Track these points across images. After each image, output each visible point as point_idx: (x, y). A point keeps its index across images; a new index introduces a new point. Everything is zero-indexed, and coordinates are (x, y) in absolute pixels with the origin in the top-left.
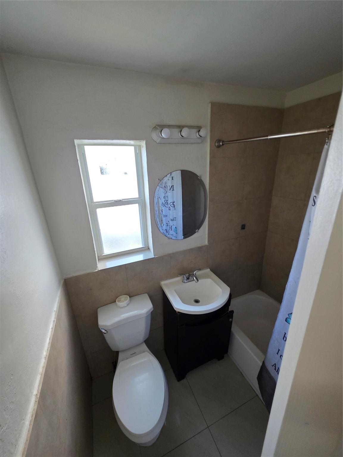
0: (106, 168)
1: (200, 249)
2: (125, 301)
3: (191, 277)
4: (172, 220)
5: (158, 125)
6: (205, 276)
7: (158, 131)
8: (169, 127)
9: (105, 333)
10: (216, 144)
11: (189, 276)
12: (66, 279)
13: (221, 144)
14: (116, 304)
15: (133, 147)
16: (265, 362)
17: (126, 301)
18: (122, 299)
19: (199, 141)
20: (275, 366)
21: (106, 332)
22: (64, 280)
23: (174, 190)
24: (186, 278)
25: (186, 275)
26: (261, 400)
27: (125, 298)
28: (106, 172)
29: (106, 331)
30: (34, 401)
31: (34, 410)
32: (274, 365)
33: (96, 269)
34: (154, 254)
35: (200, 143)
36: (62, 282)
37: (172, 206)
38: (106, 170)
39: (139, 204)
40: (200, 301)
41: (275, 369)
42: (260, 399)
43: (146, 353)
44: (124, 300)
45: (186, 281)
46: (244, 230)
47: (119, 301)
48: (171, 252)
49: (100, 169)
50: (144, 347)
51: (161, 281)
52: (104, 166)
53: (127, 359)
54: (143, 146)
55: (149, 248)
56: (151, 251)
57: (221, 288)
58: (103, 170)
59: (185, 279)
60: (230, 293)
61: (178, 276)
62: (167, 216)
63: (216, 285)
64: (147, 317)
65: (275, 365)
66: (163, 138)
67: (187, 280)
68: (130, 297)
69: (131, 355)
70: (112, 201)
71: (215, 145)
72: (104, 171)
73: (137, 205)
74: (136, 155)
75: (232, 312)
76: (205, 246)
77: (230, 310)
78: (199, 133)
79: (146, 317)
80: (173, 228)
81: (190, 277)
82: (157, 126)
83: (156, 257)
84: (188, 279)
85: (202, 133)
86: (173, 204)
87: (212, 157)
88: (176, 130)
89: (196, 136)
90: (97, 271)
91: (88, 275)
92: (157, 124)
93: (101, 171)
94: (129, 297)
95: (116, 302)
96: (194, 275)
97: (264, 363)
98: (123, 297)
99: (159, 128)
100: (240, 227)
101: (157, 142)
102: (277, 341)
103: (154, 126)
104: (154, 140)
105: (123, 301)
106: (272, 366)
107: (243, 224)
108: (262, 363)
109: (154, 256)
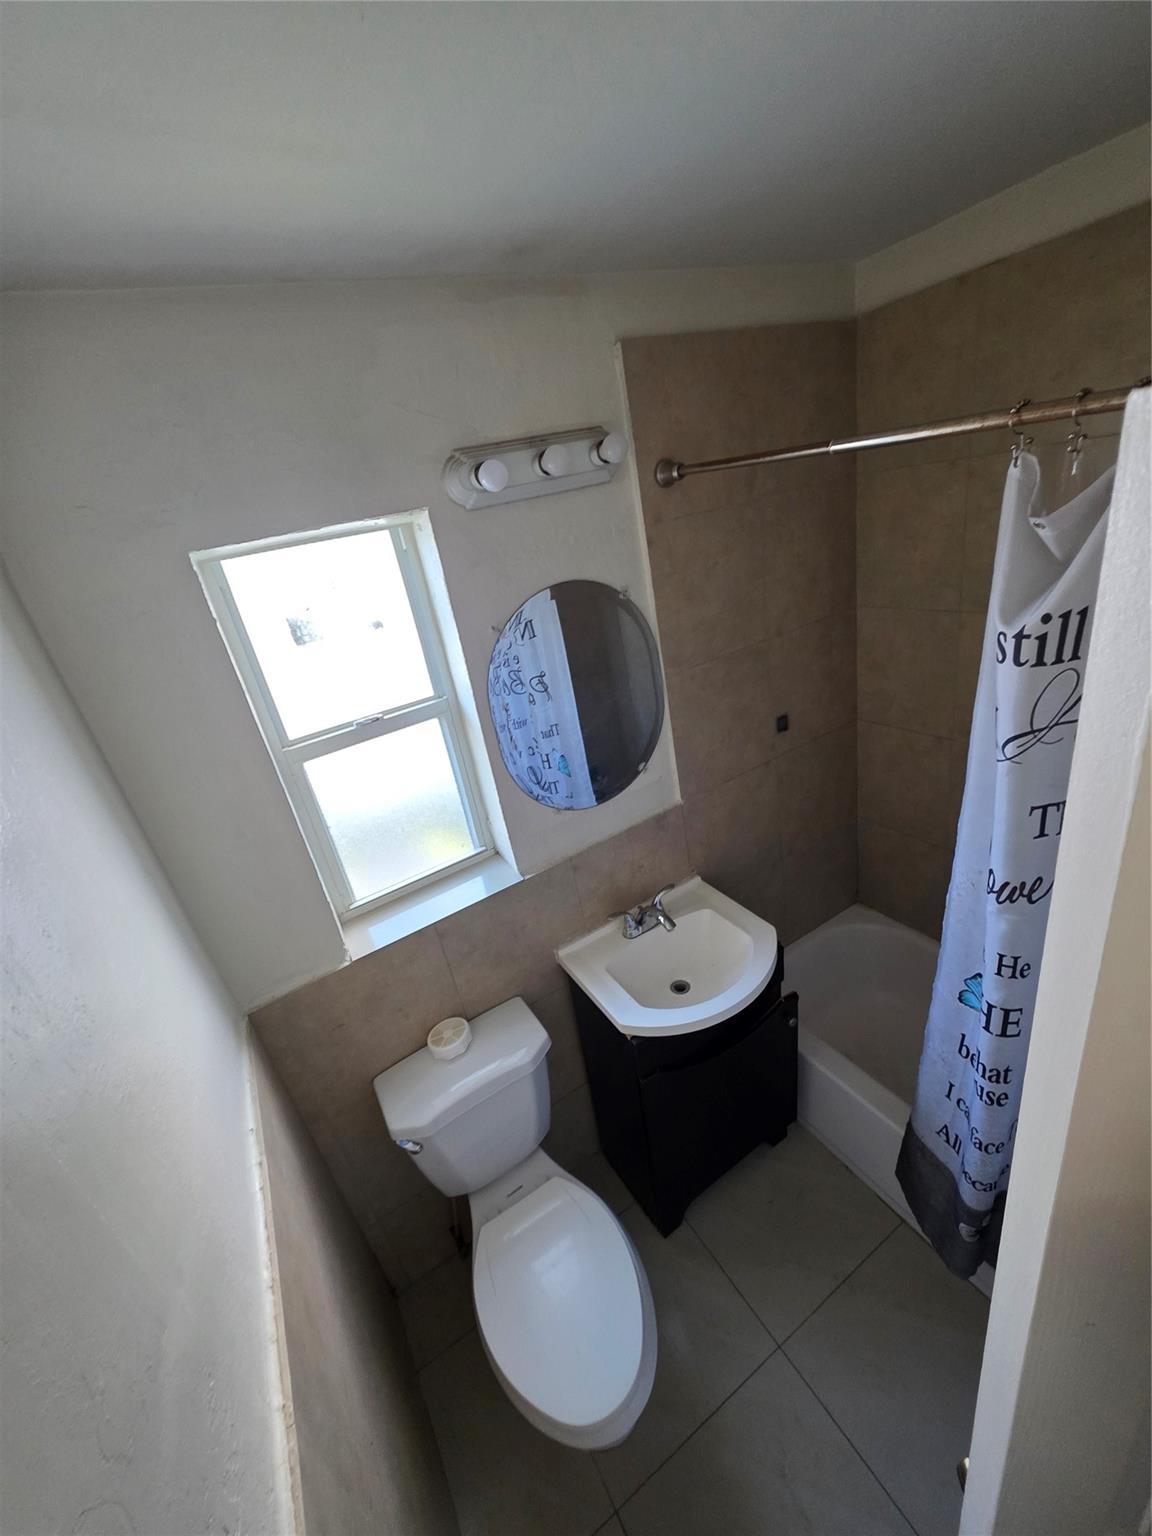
0: (308, 622)
1: (659, 821)
2: (459, 1037)
3: (650, 916)
4: (548, 735)
5: (464, 450)
6: (693, 904)
7: (466, 470)
8: (499, 447)
9: (415, 1153)
10: (660, 476)
11: (643, 912)
12: (252, 1014)
13: (675, 474)
14: (431, 1053)
15: (386, 533)
16: (914, 1124)
17: (461, 1035)
18: (447, 1034)
19: (604, 475)
20: (947, 1131)
21: (417, 1148)
22: (247, 1018)
23: (535, 636)
24: (633, 924)
25: (631, 912)
26: (917, 1233)
27: (454, 1028)
28: (310, 636)
29: (418, 1144)
30: (284, 1428)
31: (291, 1452)
32: (941, 1131)
33: (344, 960)
34: (519, 869)
35: (610, 482)
36: (244, 1024)
37: (540, 687)
38: (309, 627)
39: (439, 719)
40: (689, 985)
41: (948, 1141)
42: (914, 1230)
43: (555, 1180)
44: (454, 1034)
45: (635, 933)
46: (786, 732)
47: (437, 1043)
48: (572, 852)
49: (289, 630)
50: (545, 1162)
51: (558, 949)
52: (300, 617)
53: (500, 1212)
54: (419, 525)
55: (497, 853)
56: (506, 862)
57: (748, 932)
58: (299, 627)
59: (630, 927)
60: (779, 943)
61: (606, 922)
62: (525, 723)
63: (730, 925)
64: (536, 1073)
65: (944, 1131)
66: (485, 491)
67: (637, 928)
68: (468, 1021)
69: (509, 1196)
70: (350, 724)
71: (657, 481)
72: (305, 632)
73: (435, 722)
74: (401, 555)
75: (794, 997)
76: (676, 809)
77: (784, 993)
78: (600, 452)
79: (533, 1073)
80: (555, 758)
81: (647, 918)
82: (457, 455)
83: (528, 877)
84: (640, 923)
85: (610, 451)
86: (541, 682)
87: (653, 520)
88: (525, 456)
89: (591, 461)
90: (347, 964)
91: (322, 983)
92: (456, 447)
93: (294, 632)
94: (465, 1021)
95: (426, 1045)
96: (658, 910)
97: (910, 1129)
98: (447, 1027)
99: (465, 460)
100: (773, 724)
101: (468, 507)
102: (942, 1062)
103: (449, 455)
104: (455, 502)
105: (452, 1038)
106: (938, 1133)
107: (782, 713)
108: (905, 1128)
109: (523, 875)
